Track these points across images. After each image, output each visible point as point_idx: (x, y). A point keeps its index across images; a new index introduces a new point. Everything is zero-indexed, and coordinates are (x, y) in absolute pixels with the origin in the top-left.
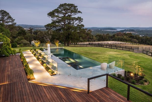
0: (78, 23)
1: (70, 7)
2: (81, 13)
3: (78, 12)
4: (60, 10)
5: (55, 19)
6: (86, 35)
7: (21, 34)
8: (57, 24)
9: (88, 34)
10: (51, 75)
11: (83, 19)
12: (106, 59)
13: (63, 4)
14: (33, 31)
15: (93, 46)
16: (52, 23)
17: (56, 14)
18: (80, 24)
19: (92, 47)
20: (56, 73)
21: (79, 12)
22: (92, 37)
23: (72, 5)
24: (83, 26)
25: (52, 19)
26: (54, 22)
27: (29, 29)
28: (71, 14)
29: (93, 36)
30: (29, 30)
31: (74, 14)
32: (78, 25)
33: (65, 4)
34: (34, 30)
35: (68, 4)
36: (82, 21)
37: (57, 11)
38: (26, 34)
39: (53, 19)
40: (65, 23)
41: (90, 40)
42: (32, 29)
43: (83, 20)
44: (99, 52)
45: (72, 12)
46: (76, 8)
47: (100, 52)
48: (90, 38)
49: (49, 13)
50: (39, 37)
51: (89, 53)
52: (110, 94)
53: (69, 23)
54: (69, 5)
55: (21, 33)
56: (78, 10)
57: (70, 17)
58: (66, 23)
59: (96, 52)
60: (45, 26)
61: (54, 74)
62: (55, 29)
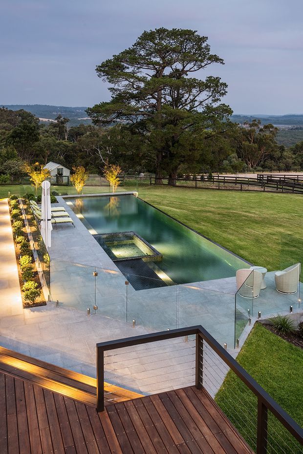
0: (210, 101)
1: (182, 43)
2: (221, 61)
3: (209, 59)
4: (142, 53)
5: (122, 85)
6: (256, 146)
7: (20, 138)
8: (133, 103)
9: (260, 142)
10: (27, 306)
11: (226, 86)
12: (293, 249)
13: (152, 33)
14: (68, 126)
15: (269, 189)
16: (113, 102)
17: (128, 68)
18: (215, 105)
19: (264, 191)
20: (46, 299)
21: (215, 59)
22: (277, 154)
23: (187, 35)
24: (227, 110)
25: (112, 86)
26: (121, 98)
27: (56, 121)
28: (184, 67)
29: (282, 149)
30: (55, 126)
31: (196, 68)
32: (208, 107)
33: (161, 31)
34: (74, 125)
35: (170, 29)
36: (223, 94)
37: (131, 56)
38: (37, 140)
39: (116, 87)
40: (158, 100)
41: (269, 163)
42: (66, 121)
43: (227, 89)
44: (282, 215)
45: (186, 58)
46: (204, 45)
47: (287, 216)
48: (272, 158)
49: (103, 66)
50: (81, 151)
51: (237, 218)
52: (192, 425)
53: (177, 101)
54: (175, 34)
55: (22, 133)
56: (211, 53)
57: (179, 77)
58: (163, 100)
59: (267, 213)
60: (90, 112)
61: (38, 300)
62: (124, 121)
